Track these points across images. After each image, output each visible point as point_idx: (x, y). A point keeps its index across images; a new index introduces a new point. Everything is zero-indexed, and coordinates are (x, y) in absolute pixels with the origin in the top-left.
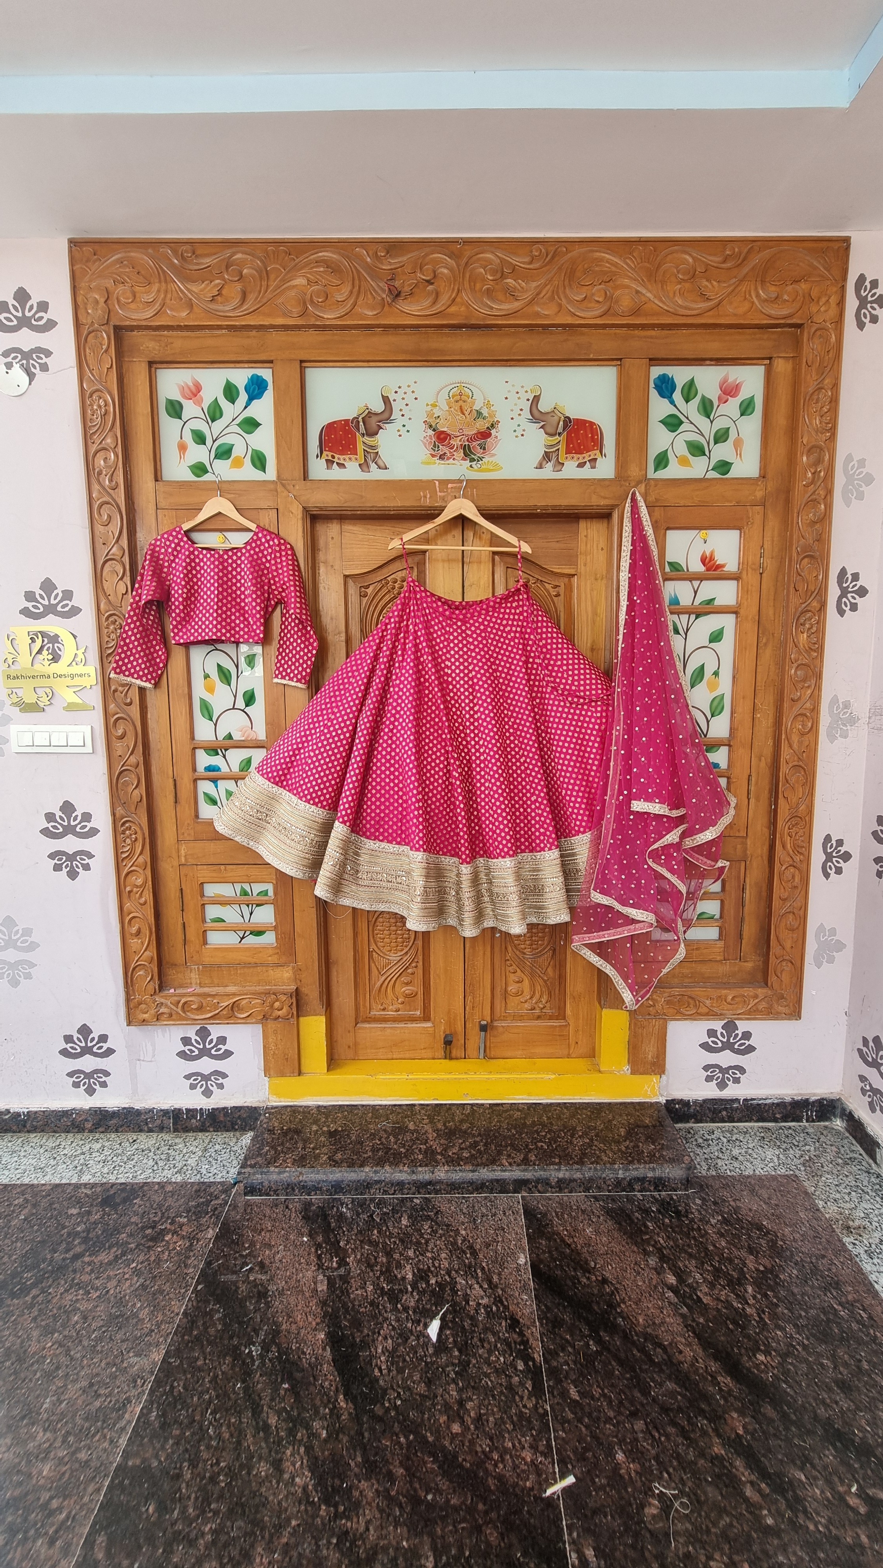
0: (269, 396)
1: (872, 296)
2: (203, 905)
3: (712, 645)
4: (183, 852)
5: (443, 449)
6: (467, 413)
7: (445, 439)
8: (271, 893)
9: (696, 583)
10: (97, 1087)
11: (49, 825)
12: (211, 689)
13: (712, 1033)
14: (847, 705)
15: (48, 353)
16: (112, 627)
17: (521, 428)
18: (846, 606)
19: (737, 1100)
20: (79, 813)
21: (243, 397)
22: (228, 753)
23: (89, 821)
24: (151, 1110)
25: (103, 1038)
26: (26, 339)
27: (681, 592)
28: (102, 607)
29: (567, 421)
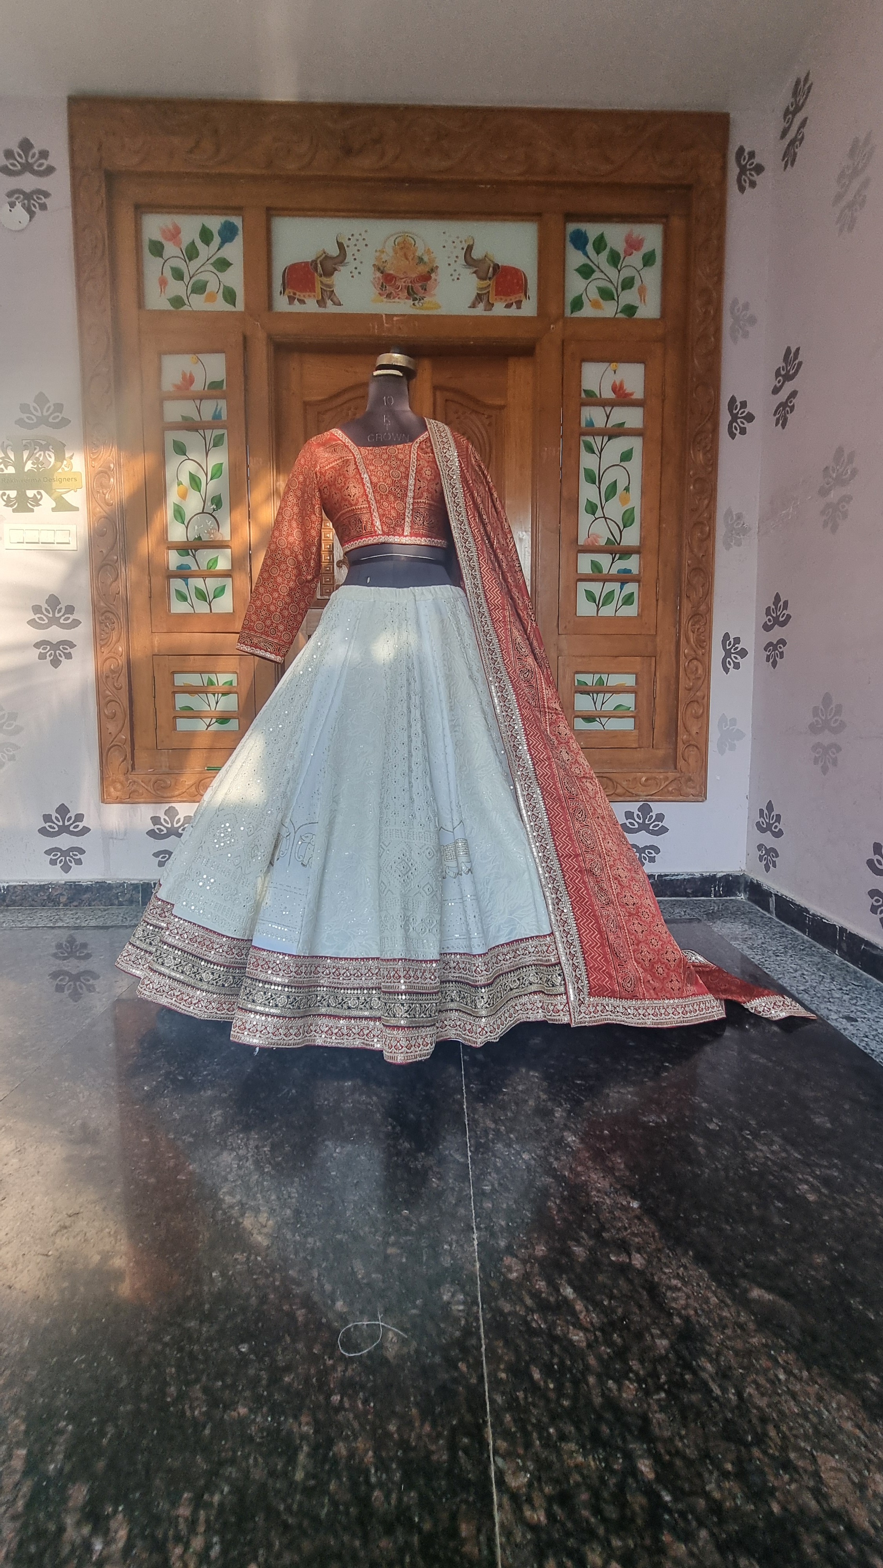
0: (239, 240)
1: (751, 165)
2: (174, 693)
3: (622, 464)
4: (156, 643)
5: (389, 289)
6: (410, 258)
7: (391, 281)
8: (235, 684)
9: (608, 409)
10: (73, 864)
11: (36, 617)
13: (629, 815)
14: (739, 517)
15: (46, 195)
17: (457, 273)
18: (736, 429)
20: (63, 605)
21: (217, 240)
22: (197, 553)
23: (72, 614)
24: (122, 885)
26: (28, 182)
27: (595, 416)
28: (89, 417)
29: (496, 267)
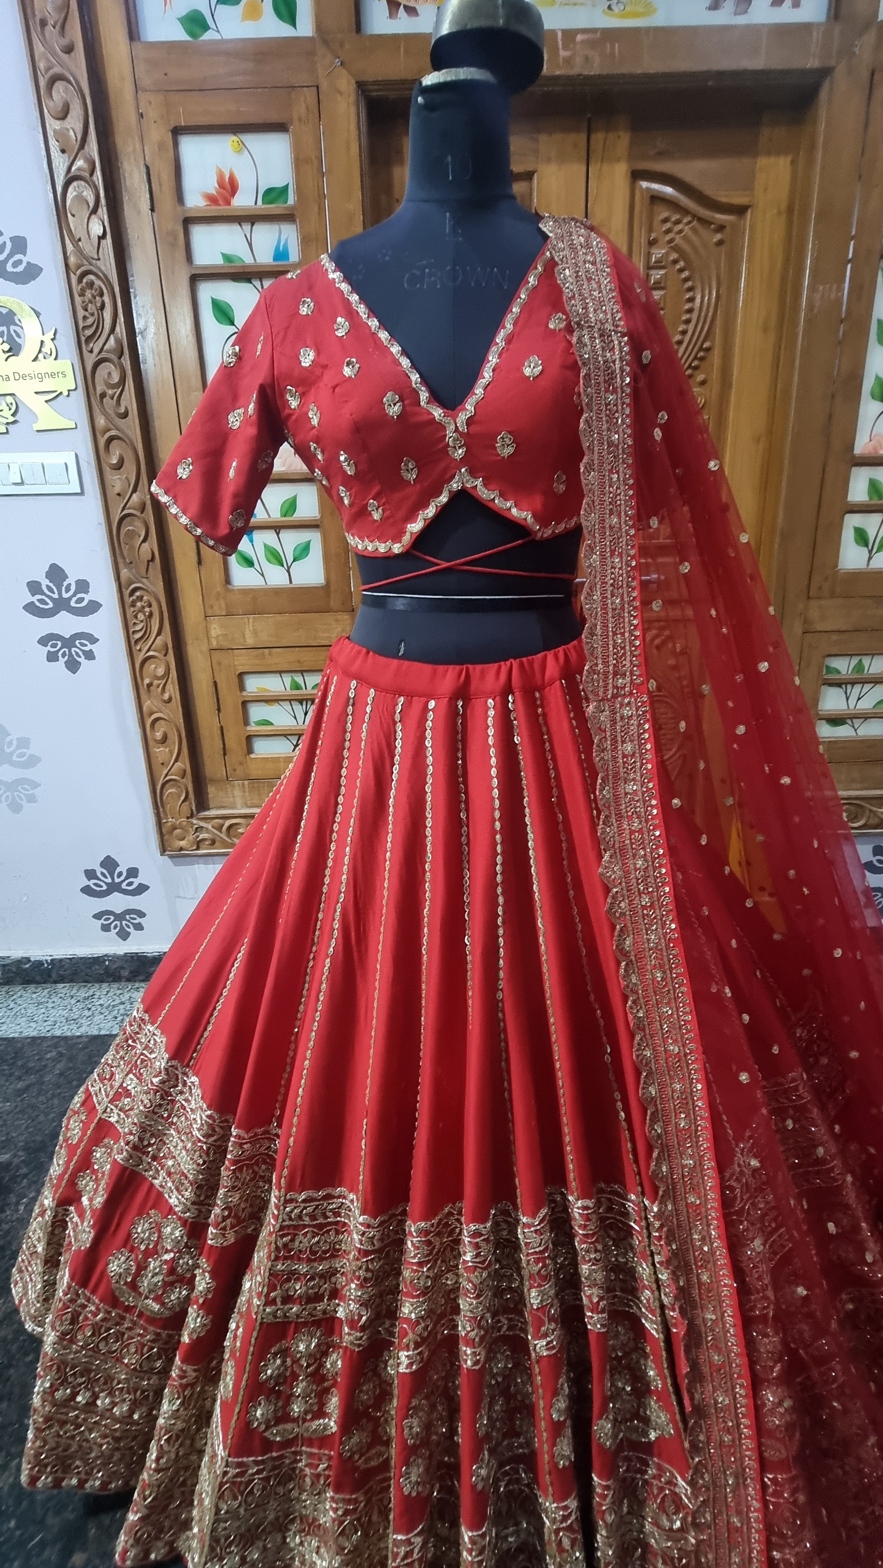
2: (244, 703)
4: (213, 633)
10: (131, 930)
11: (35, 599)
13: (878, 850)
16: (88, 294)
20: (71, 580)
23: (87, 592)
25: (133, 872)
28: (72, 260)
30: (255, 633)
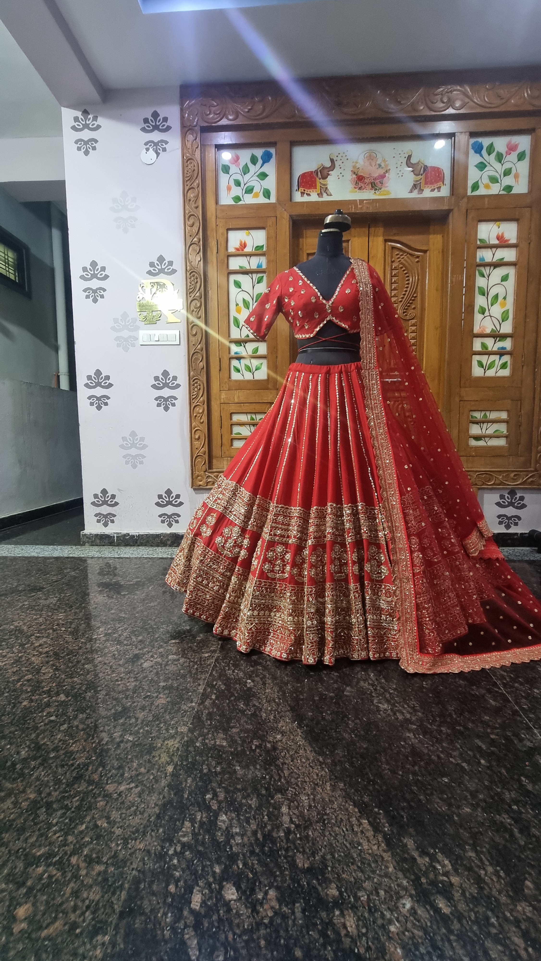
0: (273, 160)
2: (231, 425)
3: (503, 283)
4: (222, 397)
5: (361, 184)
9: (494, 250)
10: (174, 523)
11: (156, 383)
12: (239, 311)
13: (502, 496)
15: (166, 143)
16: (192, 278)
17: (402, 172)
19: (517, 534)
20: (171, 376)
21: (260, 162)
22: (247, 345)
23: (176, 380)
25: (178, 496)
26: (156, 136)
27: (487, 255)
28: (188, 268)
29: (425, 168)
30: (239, 397)
